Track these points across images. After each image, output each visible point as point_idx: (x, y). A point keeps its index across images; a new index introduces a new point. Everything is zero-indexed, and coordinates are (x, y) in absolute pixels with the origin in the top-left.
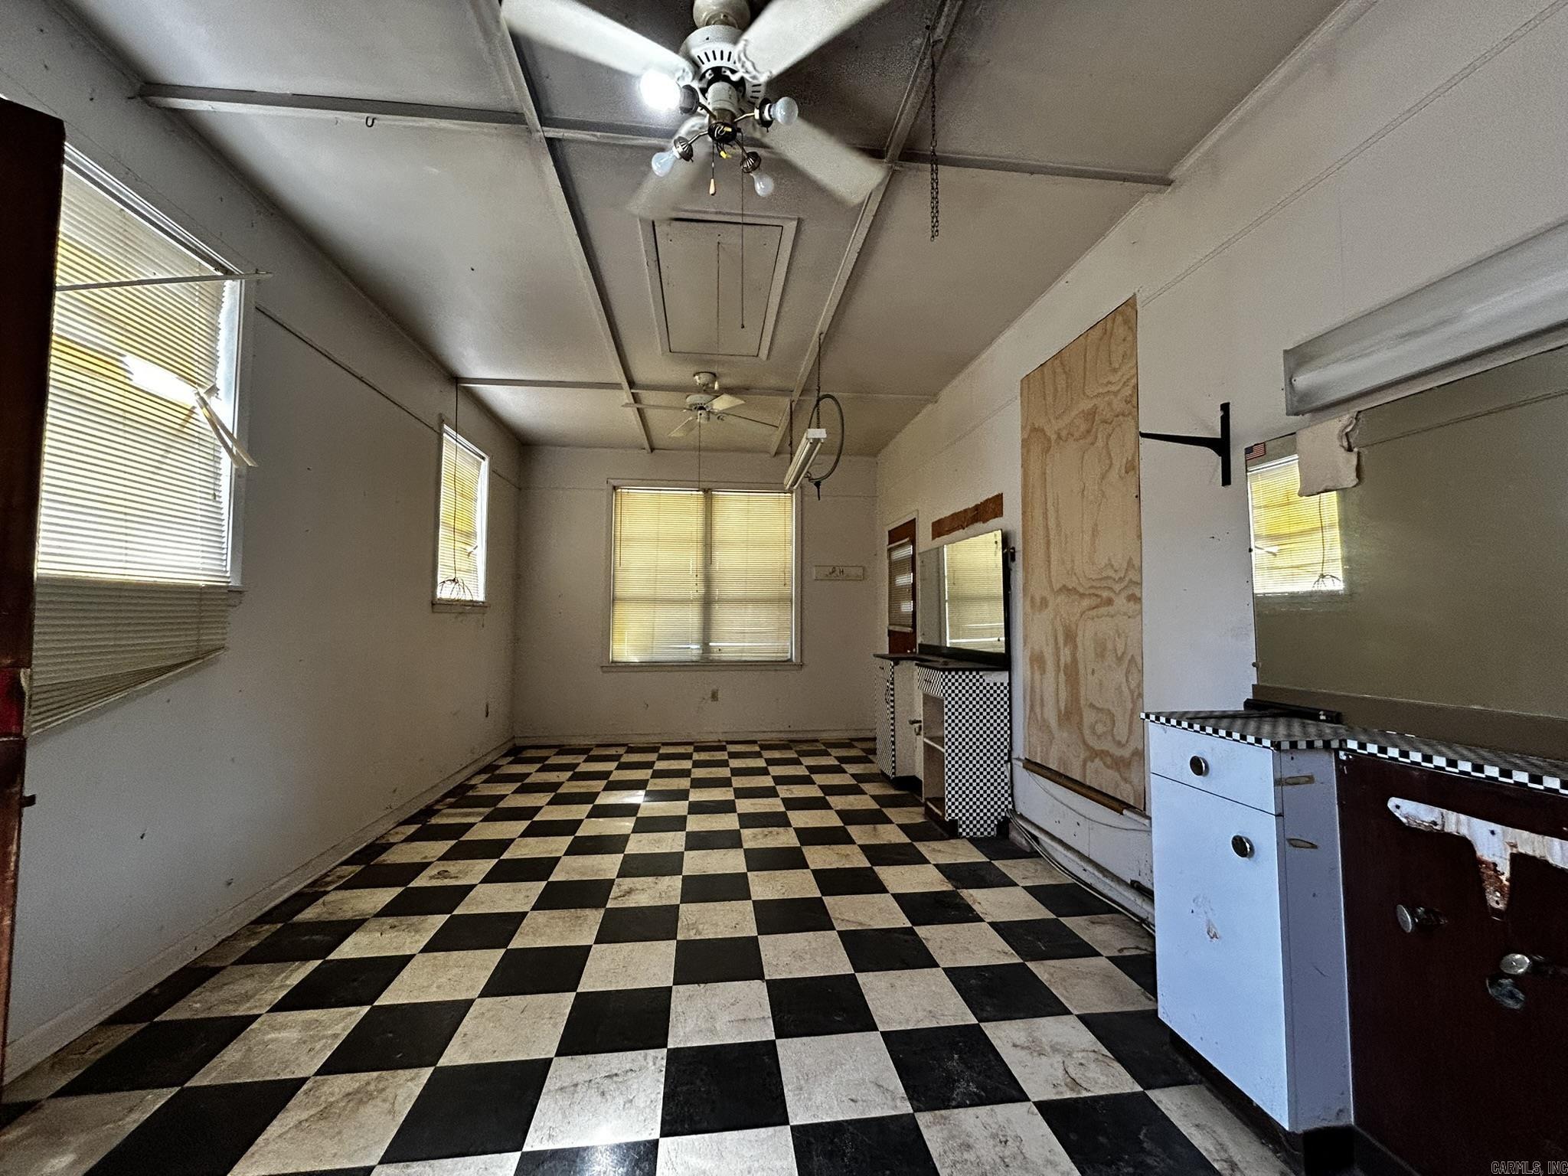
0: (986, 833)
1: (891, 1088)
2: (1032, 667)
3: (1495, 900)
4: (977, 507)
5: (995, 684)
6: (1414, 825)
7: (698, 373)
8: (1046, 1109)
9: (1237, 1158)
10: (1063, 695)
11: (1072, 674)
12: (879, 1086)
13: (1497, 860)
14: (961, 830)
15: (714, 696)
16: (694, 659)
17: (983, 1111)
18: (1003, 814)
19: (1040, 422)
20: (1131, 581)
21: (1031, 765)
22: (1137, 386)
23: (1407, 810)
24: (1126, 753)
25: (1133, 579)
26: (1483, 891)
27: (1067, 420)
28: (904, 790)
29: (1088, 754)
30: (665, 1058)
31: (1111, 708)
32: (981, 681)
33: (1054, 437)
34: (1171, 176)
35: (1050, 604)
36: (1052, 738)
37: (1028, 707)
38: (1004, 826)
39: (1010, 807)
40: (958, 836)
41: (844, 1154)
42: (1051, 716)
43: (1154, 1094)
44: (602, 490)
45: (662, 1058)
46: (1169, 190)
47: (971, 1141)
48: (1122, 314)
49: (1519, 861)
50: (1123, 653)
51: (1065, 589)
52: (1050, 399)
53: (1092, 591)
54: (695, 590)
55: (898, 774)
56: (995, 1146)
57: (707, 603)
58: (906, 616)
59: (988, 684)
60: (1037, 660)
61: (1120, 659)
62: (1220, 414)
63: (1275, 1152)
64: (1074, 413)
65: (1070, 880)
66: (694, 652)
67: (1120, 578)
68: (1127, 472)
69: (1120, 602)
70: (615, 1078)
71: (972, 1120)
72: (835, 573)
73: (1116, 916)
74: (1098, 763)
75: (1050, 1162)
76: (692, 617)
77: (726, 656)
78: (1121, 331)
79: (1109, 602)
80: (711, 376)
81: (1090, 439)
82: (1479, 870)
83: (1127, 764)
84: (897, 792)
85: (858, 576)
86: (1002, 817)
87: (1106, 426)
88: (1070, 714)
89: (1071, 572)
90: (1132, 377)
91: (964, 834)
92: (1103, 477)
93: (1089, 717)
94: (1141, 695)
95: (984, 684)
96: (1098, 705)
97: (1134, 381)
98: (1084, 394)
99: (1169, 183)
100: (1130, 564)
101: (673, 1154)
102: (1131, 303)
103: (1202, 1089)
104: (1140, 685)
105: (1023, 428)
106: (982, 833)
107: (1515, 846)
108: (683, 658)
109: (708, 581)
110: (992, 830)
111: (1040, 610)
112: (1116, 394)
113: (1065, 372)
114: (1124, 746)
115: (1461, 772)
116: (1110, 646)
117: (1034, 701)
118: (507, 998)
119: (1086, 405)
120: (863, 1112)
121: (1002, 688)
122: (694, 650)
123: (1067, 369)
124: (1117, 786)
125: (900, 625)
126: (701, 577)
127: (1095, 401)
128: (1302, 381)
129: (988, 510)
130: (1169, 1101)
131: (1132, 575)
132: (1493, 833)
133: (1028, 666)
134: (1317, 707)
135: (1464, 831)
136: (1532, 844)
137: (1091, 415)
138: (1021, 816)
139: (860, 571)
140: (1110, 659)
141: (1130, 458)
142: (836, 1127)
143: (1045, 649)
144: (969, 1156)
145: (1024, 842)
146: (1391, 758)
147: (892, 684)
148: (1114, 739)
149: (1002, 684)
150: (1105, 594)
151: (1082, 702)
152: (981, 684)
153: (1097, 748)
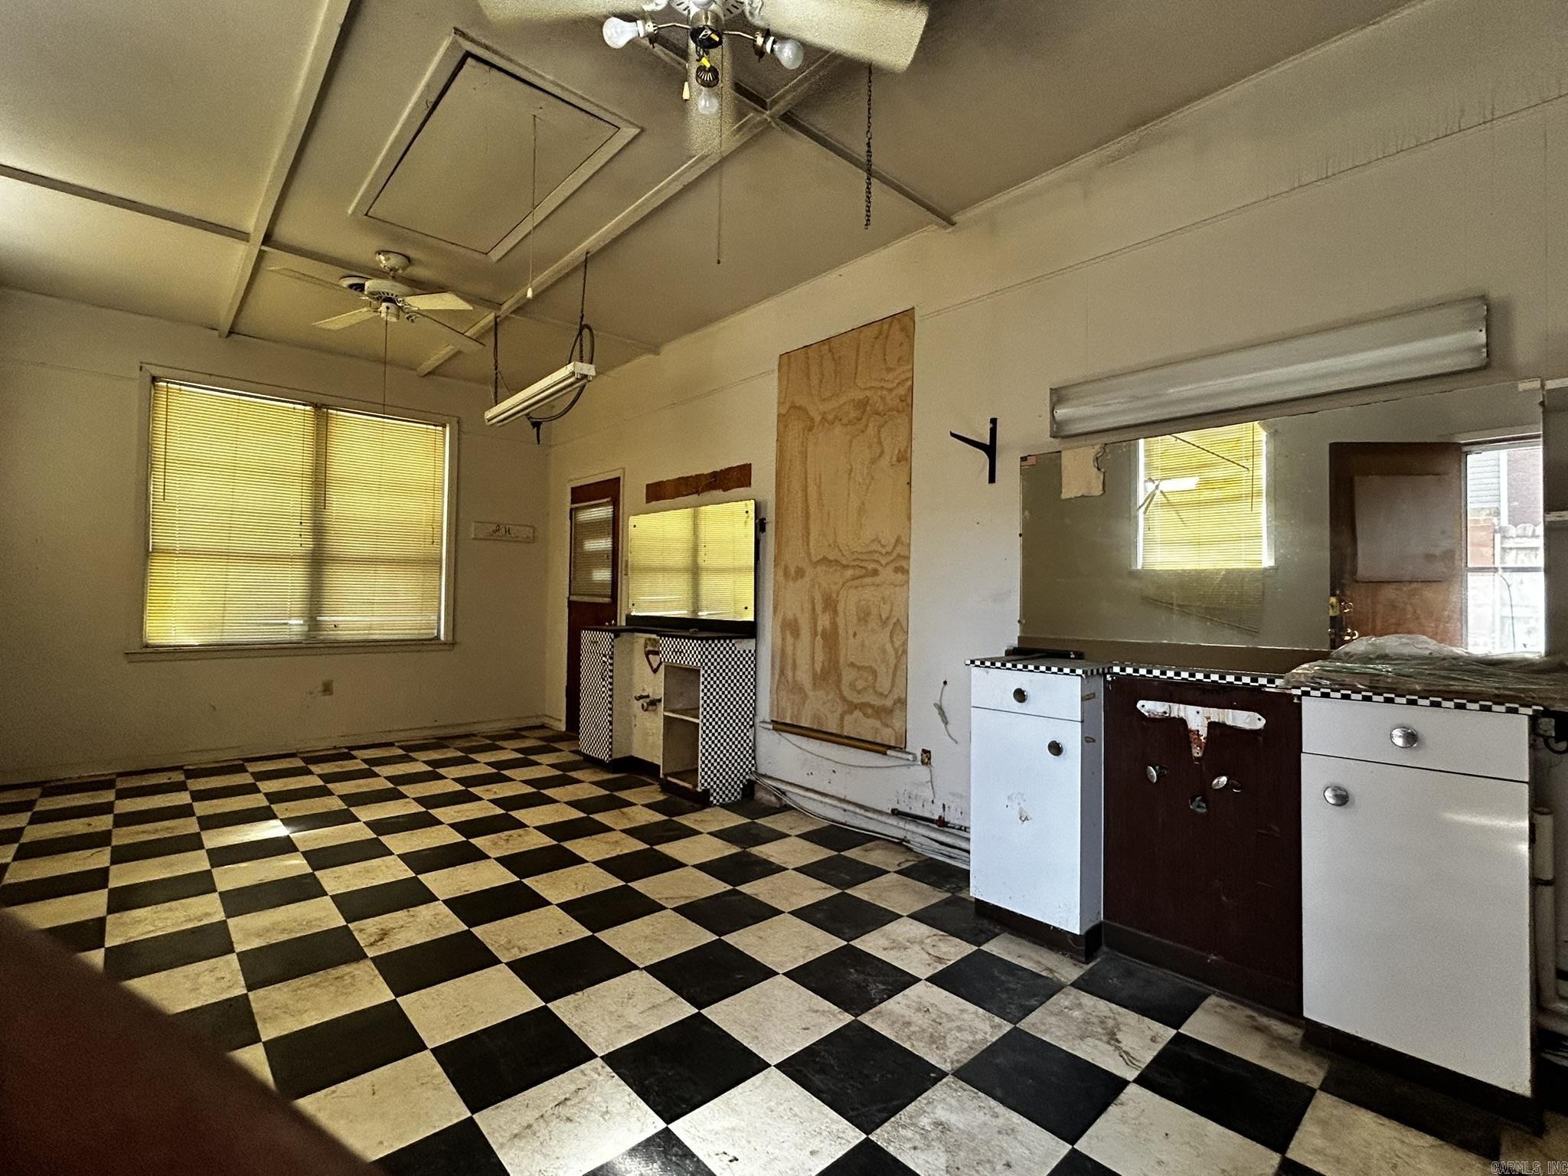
0: (733, 798)
1: (827, 1009)
2: (783, 631)
3: (1197, 752)
4: (714, 474)
5: (744, 652)
6: (1152, 716)
7: (385, 252)
8: (934, 980)
9: (1050, 965)
10: (820, 657)
11: (831, 639)
12: (816, 1011)
13: (1199, 728)
14: (712, 799)
15: (327, 689)
16: (295, 638)
17: (898, 997)
18: (747, 777)
19: (801, 401)
20: (899, 555)
21: (780, 726)
22: (912, 388)
23: (1149, 707)
24: (889, 703)
25: (902, 554)
26: (1190, 748)
27: (833, 404)
28: (623, 772)
29: (846, 707)
30: (604, 1065)
31: (874, 665)
32: (733, 648)
33: (818, 418)
34: (955, 218)
35: (807, 574)
36: (805, 697)
37: (777, 672)
38: (749, 788)
39: (753, 769)
40: (709, 805)
41: (832, 1066)
42: (804, 677)
43: (984, 948)
44: (132, 379)
45: (603, 1067)
46: (950, 229)
47: (907, 1019)
48: (899, 321)
49: (1212, 726)
50: (888, 618)
51: (825, 561)
52: (815, 381)
53: (855, 563)
54: (299, 542)
55: (616, 756)
56: (924, 1016)
57: (318, 561)
58: (602, 584)
59: (739, 652)
60: (790, 627)
61: (884, 623)
62: (989, 426)
63: (1064, 954)
64: (843, 399)
65: (826, 823)
66: (296, 629)
67: (887, 553)
68: (899, 461)
69: (887, 574)
70: (568, 1103)
71: (897, 1004)
72: (500, 533)
73: (877, 842)
74: (857, 714)
75: (962, 1011)
76: (293, 580)
77: (344, 635)
78: (897, 335)
79: (875, 573)
80: (405, 261)
81: (860, 426)
82: (1188, 736)
83: (890, 712)
84: (618, 775)
85: (528, 537)
86: (747, 780)
87: (878, 417)
88: (828, 675)
89: (835, 545)
90: (907, 379)
91: (715, 802)
92: (873, 461)
93: (848, 675)
94: (905, 652)
95: (736, 652)
96: (858, 664)
97: (909, 383)
98: (855, 383)
99: (953, 224)
100: (898, 540)
101: (693, 1131)
102: (909, 313)
103: (1006, 935)
104: (905, 643)
105: (780, 404)
106: (730, 799)
107: (1208, 718)
108: (274, 638)
109: (319, 530)
110: (738, 793)
111: (795, 579)
112: (891, 390)
113: (834, 359)
114: (886, 696)
115: (1183, 679)
116: (874, 611)
117: (783, 665)
118: (333, 1088)
119: (859, 395)
120: (820, 1034)
121: (750, 655)
122: (296, 626)
123: (836, 356)
124: (877, 730)
125: (588, 595)
126: (307, 524)
127: (868, 393)
128: (1061, 413)
129: (732, 479)
130: (999, 947)
131: (899, 549)
132: (1198, 713)
133: (779, 634)
134: (1068, 649)
135: (1182, 715)
136: (1216, 715)
137: (862, 405)
138: (765, 776)
139: (528, 532)
140: (873, 624)
141: (902, 450)
142: (808, 1051)
143: (799, 615)
144: (913, 1028)
145: (773, 799)
146: (1141, 676)
147: (611, 658)
148: (876, 692)
149: (750, 651)
150: (871, 566)
151: (842, 660)
152: (733, 652)
153: (856, 701)
